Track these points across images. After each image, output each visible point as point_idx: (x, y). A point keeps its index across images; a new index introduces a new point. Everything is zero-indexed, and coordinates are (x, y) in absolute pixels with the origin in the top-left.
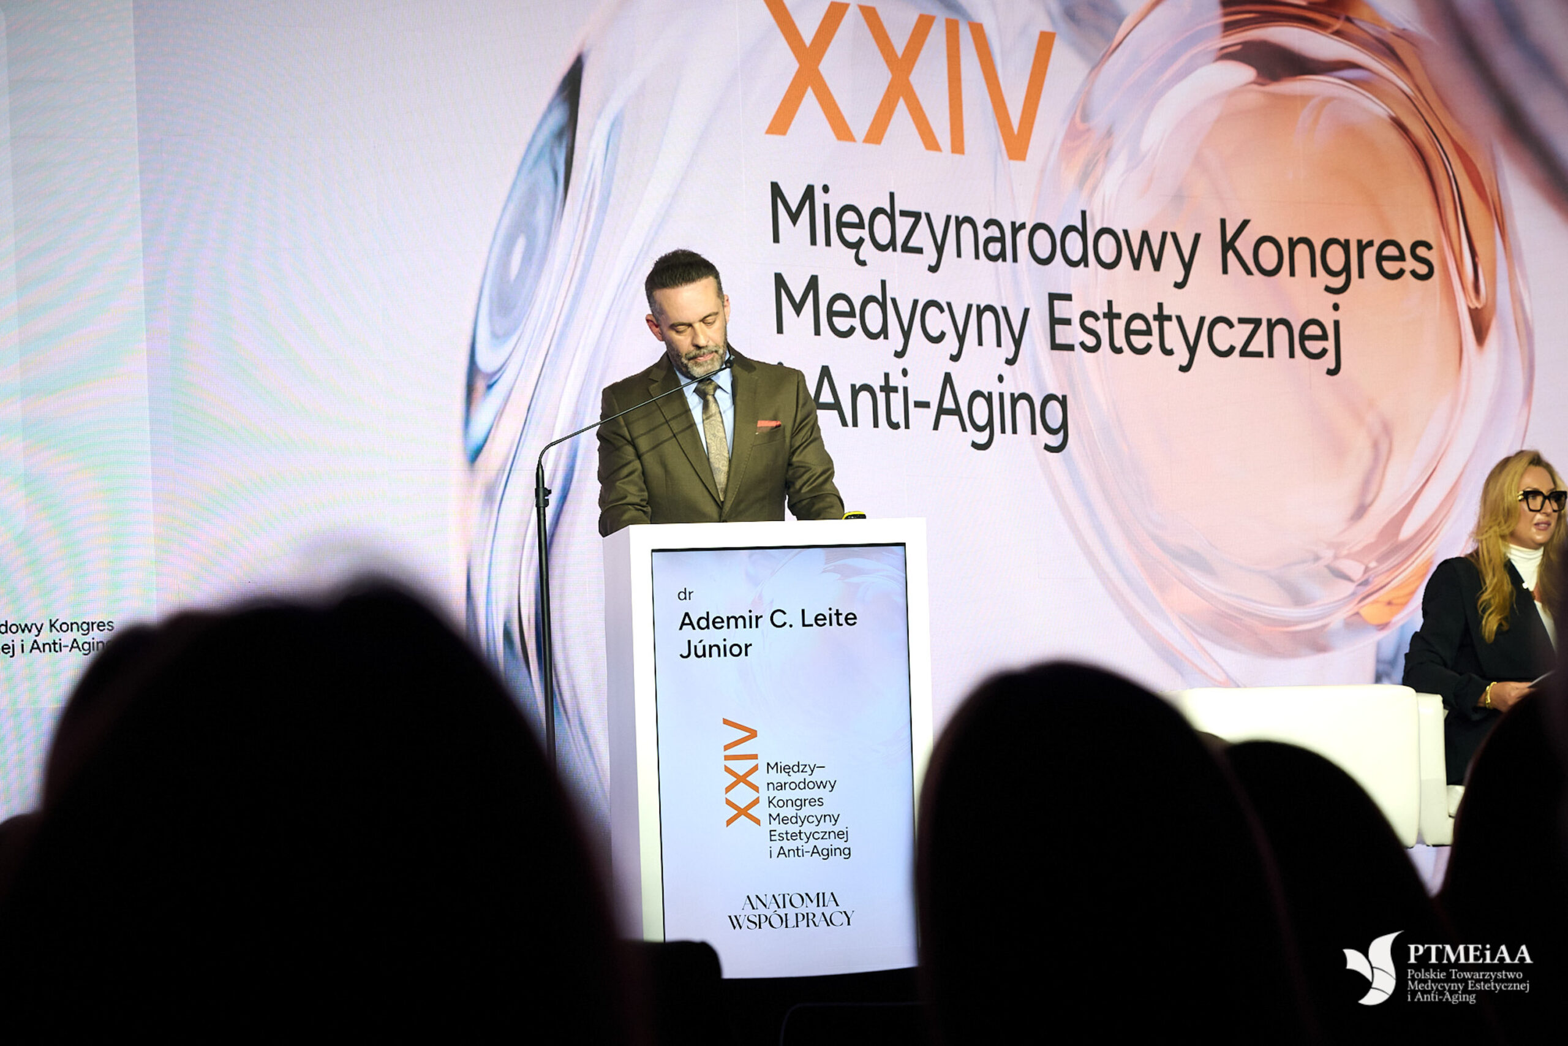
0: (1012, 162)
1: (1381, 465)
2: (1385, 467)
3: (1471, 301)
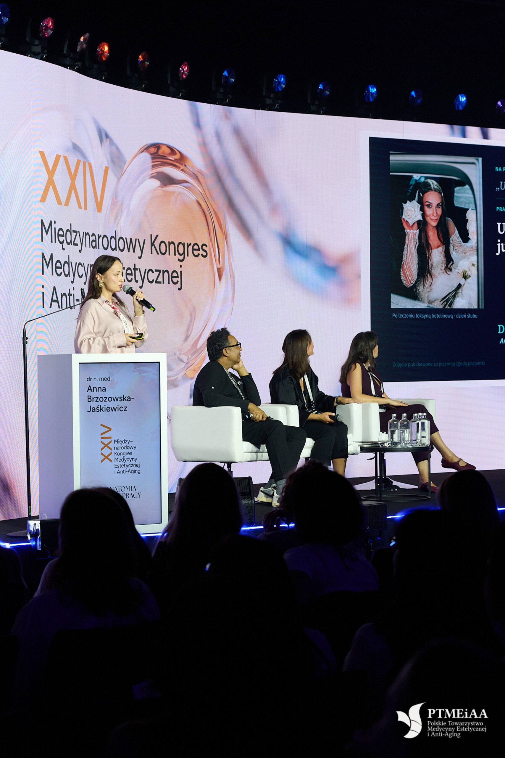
0: (98, 213)
1: (192, 322)
2: (194, 323)
3: (218, 265)
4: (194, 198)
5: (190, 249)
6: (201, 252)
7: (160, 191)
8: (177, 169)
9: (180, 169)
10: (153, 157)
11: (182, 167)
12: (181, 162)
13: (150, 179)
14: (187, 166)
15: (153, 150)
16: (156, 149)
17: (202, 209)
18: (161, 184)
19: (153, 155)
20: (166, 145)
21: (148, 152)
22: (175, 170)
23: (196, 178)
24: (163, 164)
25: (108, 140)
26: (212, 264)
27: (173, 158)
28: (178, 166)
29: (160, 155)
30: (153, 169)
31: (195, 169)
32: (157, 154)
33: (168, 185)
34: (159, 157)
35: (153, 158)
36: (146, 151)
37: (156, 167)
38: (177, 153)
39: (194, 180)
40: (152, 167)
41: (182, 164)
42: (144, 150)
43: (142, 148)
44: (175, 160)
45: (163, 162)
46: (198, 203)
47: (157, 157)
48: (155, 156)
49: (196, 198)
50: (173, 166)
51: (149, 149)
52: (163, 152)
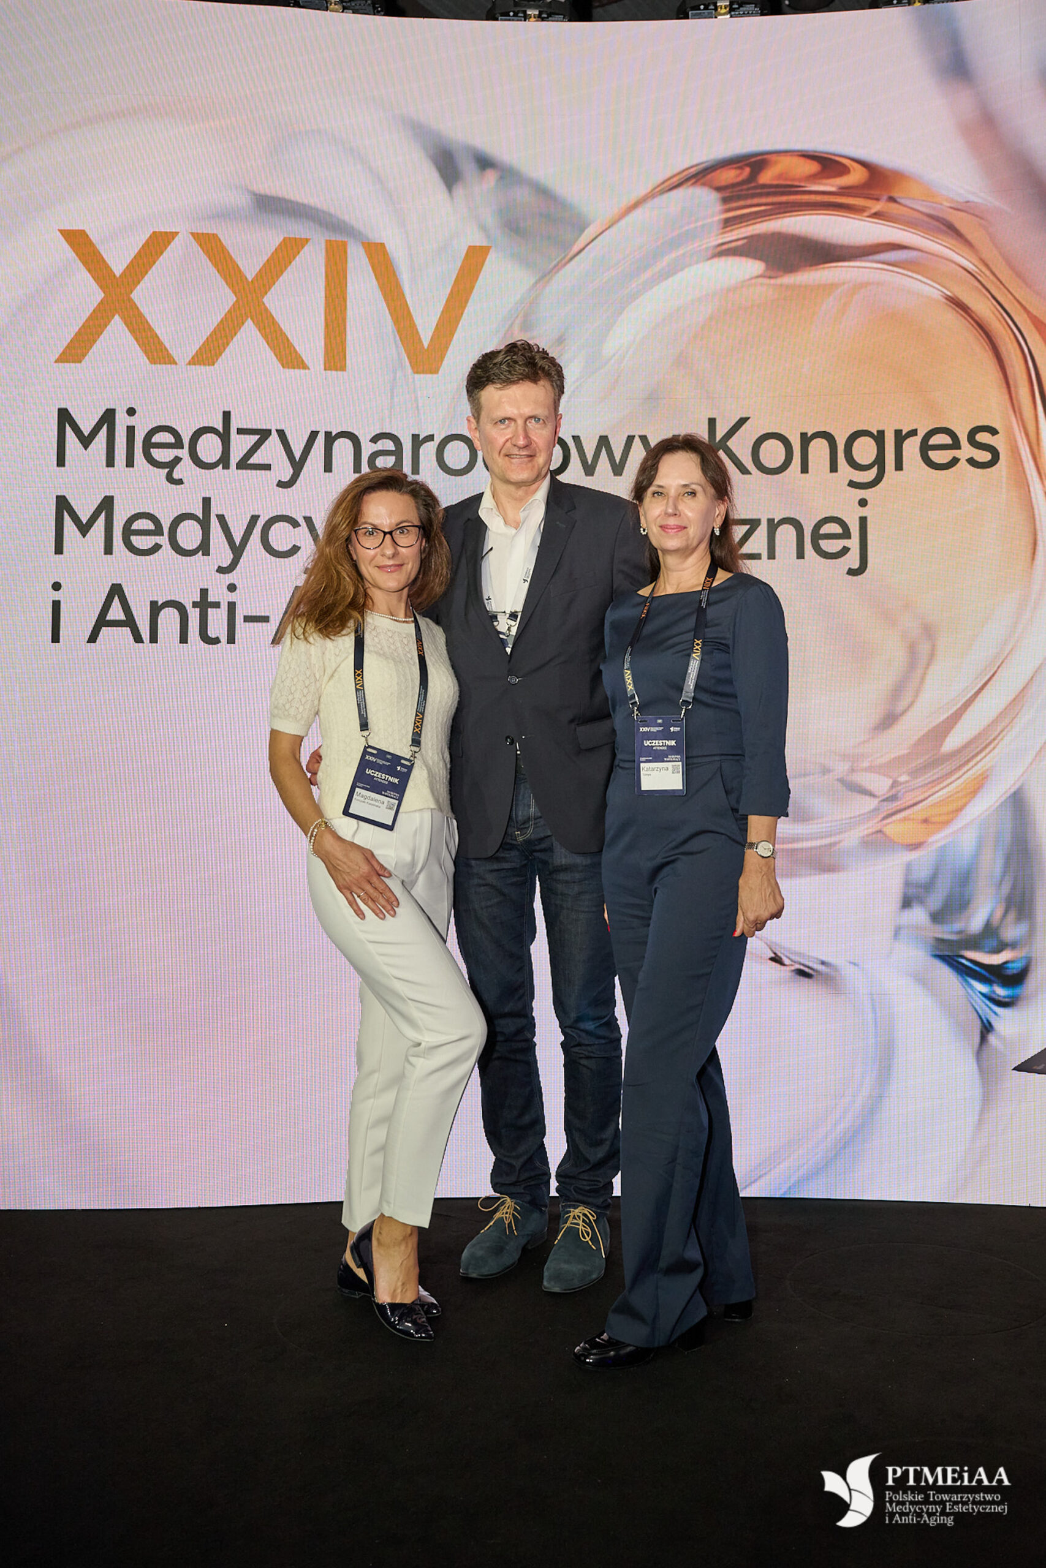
4: (934, 290)
5: (911, 447)
6: (967, 451)
7: (766, 290)
8: (852, 215)
9: (866, 214)
10: (727, 194)
11: (877, 207)
12: (873, 192)
13: (716, 261)
14: (903, 201)
15: (729, 176)
16: (747, 170)
17: (975, 321)
18: (768, 268)
19: (730, 190)
20: (798, 151)
21: (704, 184)
22: (840, 218)
23: (944, 228)
24: (778, 211)
25: (491, 176)
26: (1022, 481)
27: (833, 186)
28: (854, 205)
29: (764, 186)
30: (728, 229)
31: (941, 204)
32: (753, 185)
33: (806, 266)
34: (759, 191)
35: (725, 200)
36: (694, 184)
37: (745, 222)
38: (853, 168)
39: (937, 238)
40: (721, 226)
41: (875, 197)
42: (687, 180)
43: (675, 176)
44: (843, 191)
45: (780, 203)
46: (951, 304)
47: (750, 192)
48: (742, 190)
49: (942, 292)
50: (831, 208)
51: (713, 174)
52: (780, 176)
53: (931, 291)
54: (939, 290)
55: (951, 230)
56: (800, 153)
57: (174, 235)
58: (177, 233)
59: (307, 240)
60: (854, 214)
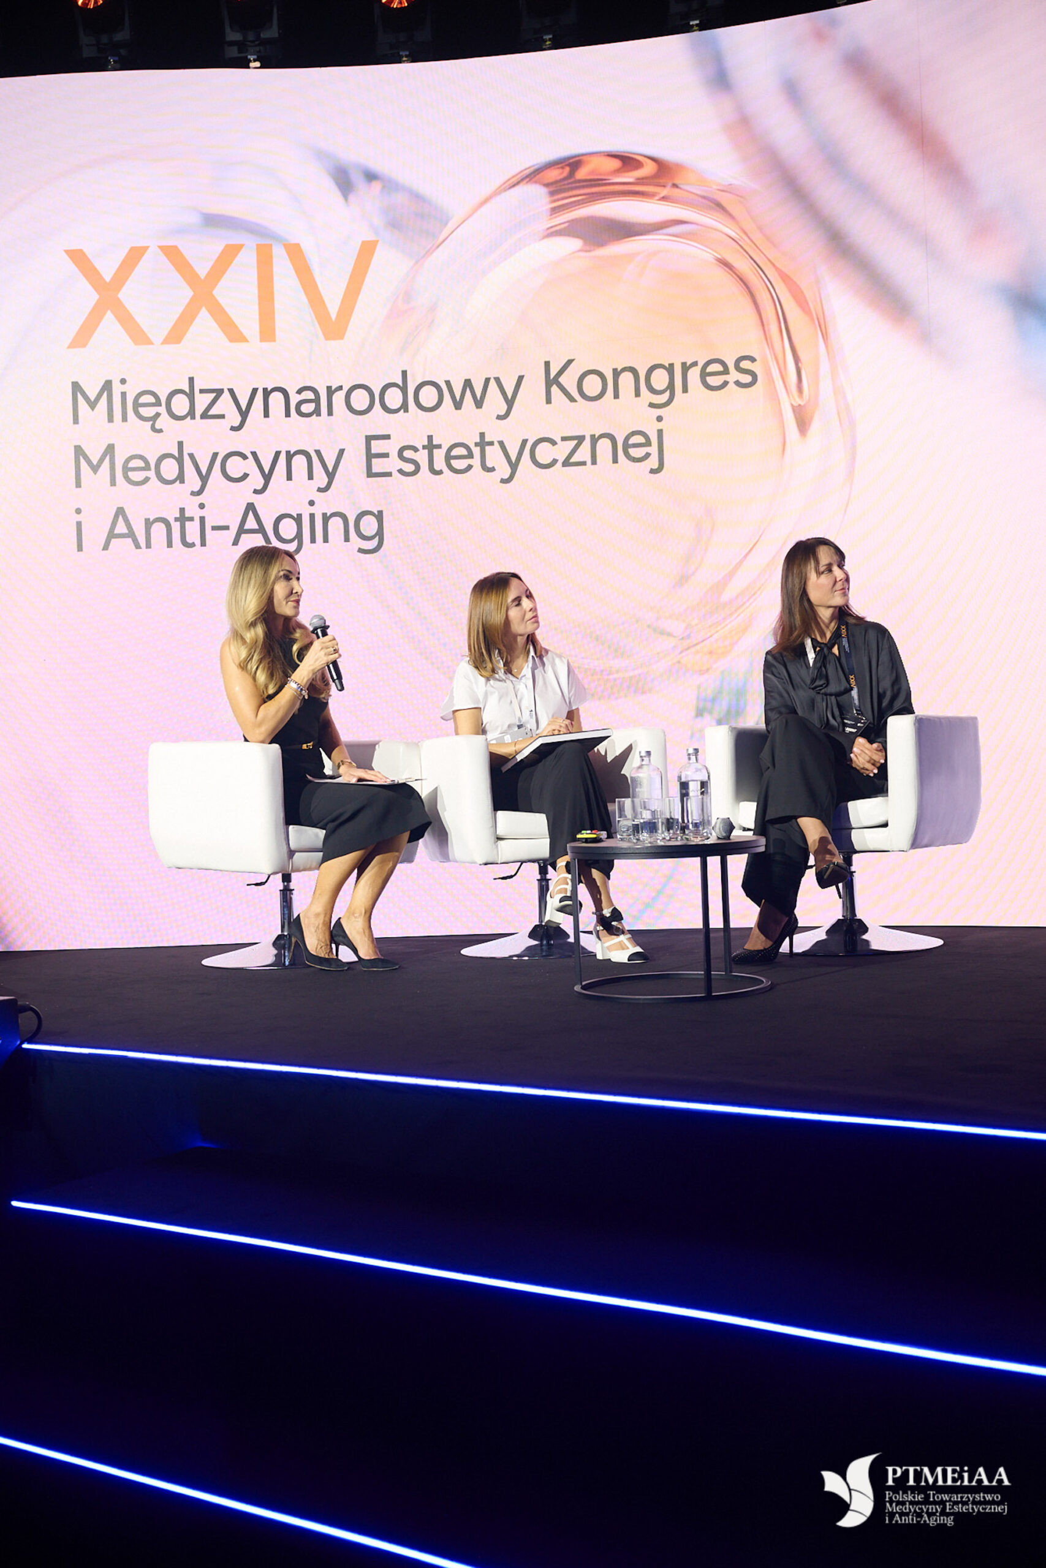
0: (329, 342)
1: (704, 542)
3: (795, 399)
4: (708, 254)
5: (694, 374)
6: (734, 375)
7: (584, 262)
8: (644, 200)
9: (657, 198)
10: (552, 189)
11: (664, 192)
12: (661, 181)
13: (546, 240)
14: (682, 186)
15: (554, 174)
16: (567, 169)
17: (738, 276)
18: (585, 244)
19: (554, 186)
20: (604, 152)
21: (536, 182)
22: (635, 202)
23: (713, 205)
24: (591, 200)
25: (376, 186)
26: (774, 397)
27: (631, 177)
28: (649, 192)
29: (580, 181)
30: (554, 216)
31: (711, 187)
32: (571, 181)
33: (613, 241)
34: (578, 185)
35: (552, 194)
36: (527, 182)
37: (567, 209)
38: (646, 162)
39: (709, 214)
40: (549, 213)
41: (662, 184)
42: (522, 180)
43: (513, 177)
44: (638, 181)
45: (593, 193)
46: (721, 265)
47: (570, 186)
48: (564, 185)
49: (713, 255)
50: (631, 195)
51: (542, 174)
52: (592, 172)
53: (706, 255)
54: (710, 253)
55: (719, 206)
56: (606, 154)
57: (146, 248)
58: (148, 247)
59: (242, 246)
60: (646, 198)
